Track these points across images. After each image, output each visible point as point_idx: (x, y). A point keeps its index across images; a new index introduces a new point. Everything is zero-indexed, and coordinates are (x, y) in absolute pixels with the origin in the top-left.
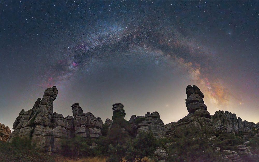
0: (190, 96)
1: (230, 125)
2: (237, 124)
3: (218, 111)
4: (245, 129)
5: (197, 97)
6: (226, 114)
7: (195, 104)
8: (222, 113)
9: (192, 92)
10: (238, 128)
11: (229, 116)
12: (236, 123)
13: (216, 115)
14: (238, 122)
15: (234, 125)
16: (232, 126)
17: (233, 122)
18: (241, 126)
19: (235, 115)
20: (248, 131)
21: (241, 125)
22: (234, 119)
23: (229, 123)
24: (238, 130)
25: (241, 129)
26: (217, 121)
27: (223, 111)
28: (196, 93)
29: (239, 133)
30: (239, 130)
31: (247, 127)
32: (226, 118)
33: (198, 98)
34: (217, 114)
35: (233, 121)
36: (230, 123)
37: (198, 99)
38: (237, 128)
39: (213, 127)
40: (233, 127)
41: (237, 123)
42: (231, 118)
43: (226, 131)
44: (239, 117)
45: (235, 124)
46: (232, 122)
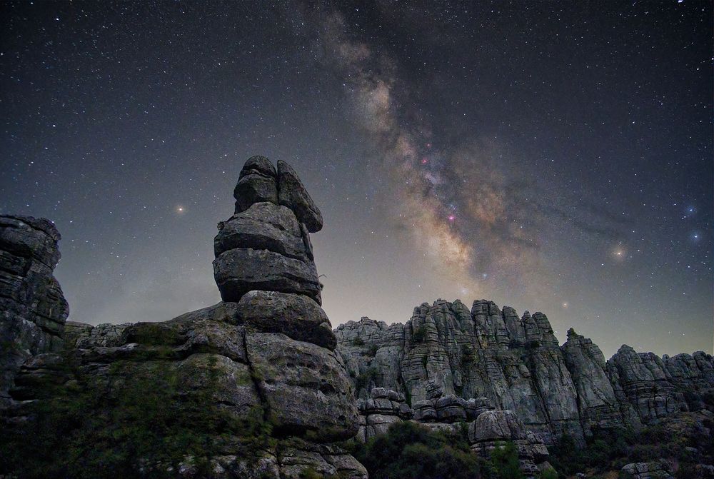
0: (246, 214)
1: (510, 385)
2: (567, 380)
3: (431, 304)
4: (637, 406)
5: (281, 222)
6: (482, 319)
7: (256, 259)
8: (457, 315)
9: (262, 195)
10: (578, 401)
11: (499, 333)
12: (556, 374)
13: (416, 326)
14: (571, 367)
15: (545, 387)
16: (527, 392)
17: (533, 367)
18: (599, 389)
19: (538, 322)
20: (675, 426)
21: (597, 382)
22: (535, 345)
23: (507, 376)
24: (583, 419)
25: (605, 409)
26: (425, 361)
27: (458, 302)
28: (280, 203)
29: (590, 441)
30: (593, 423)
31: (655, 391)
32: (485, 345)
33: (282, 228)
34: (424, 321)
35: (531, 360)
36: (514, 372)
37: (281, 237)
38: (573, 409)
39: (334, 398)
40: (541, 400)
41: (564, 369)
42: (513, 345)
43: (470, 426)
44: (571, 333)
45: (551, 378)
46: (524, 368)
